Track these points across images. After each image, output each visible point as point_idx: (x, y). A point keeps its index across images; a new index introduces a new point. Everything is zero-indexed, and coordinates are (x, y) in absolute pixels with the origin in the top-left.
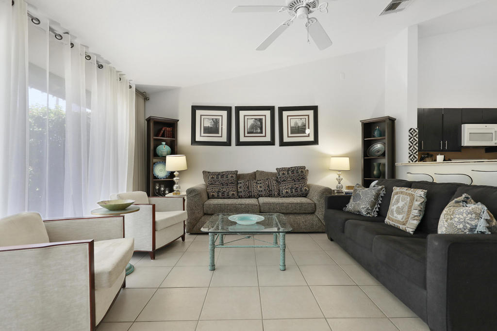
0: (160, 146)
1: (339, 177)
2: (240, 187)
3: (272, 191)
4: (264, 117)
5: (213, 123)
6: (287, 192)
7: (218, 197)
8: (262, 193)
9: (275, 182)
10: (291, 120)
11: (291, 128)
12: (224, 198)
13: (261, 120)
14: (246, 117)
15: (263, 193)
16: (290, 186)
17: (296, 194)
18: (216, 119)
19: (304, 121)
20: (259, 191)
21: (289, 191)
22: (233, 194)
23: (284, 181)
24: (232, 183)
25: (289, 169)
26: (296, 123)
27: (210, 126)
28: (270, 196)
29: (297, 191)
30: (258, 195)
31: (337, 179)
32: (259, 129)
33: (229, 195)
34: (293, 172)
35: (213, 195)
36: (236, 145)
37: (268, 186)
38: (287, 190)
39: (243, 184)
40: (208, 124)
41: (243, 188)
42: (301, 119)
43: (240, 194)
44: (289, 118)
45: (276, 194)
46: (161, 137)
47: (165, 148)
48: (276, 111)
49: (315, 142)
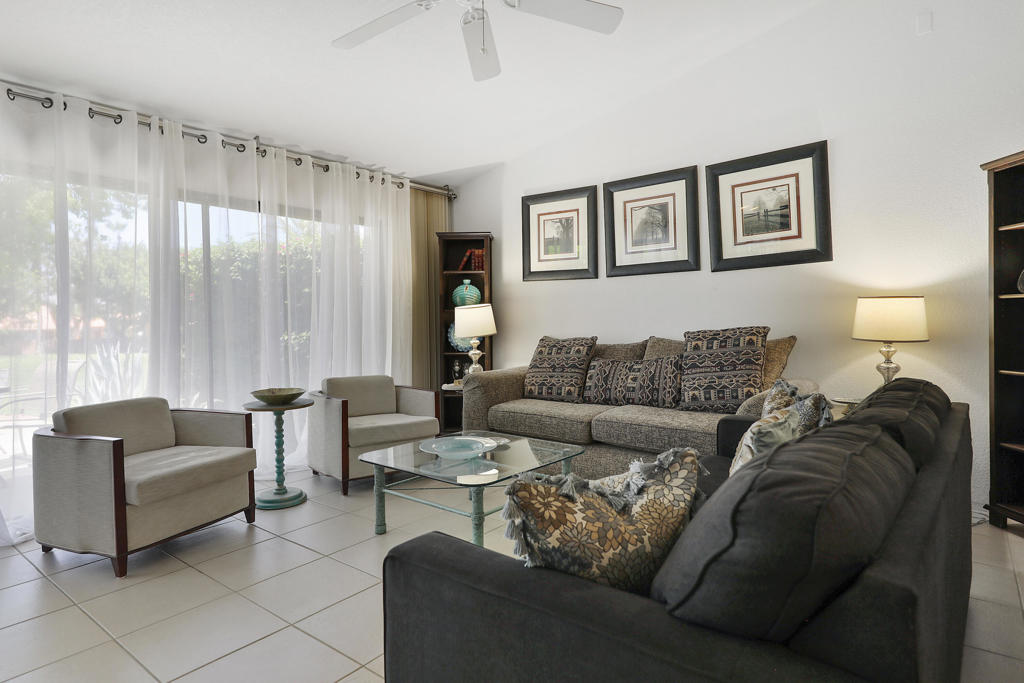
0: (459, 288)
1: (888, 361)
2: (591, 378)
3: (658, 390)
4: (669, 200)
5: (561, 229)
6: (694, 398)
7: (540, 397)
8: (633, 395)
9: (671, 368)
10: (743, 196)
11: (744, 217)
12: (552, 400)
13: (663, 208)
14: (629, 206)
15: (636, 395)
16: (705, 382)
17: (719, 404)
18: (567, 219)
19: (784, 194)
20: (628, 389)
21: (700, 394)
22: (569, 393)
23: (694, 366)
24: (574, 366)
25: (717, 334)
26: (760, 203)
27: (556, 236)
28: (652, 403)
29: (723, 398)
30: (624, 397)
31: (878, 368)
32: (660, 231)
33: (560, 394)
34: (723, 344)
35: (531, 391)
36: (608, 276)
37: (652, 380)
38: (696, 392)
39: (597, 370)
40: (552, 231)
41: (595, 379)
42: (774, 188)
43: (587, 394)
44: (738, 191)
45: (669, 399)
46: (463, 270)
47: (467, 290)
48: (700, 180)
49: (825, 253)
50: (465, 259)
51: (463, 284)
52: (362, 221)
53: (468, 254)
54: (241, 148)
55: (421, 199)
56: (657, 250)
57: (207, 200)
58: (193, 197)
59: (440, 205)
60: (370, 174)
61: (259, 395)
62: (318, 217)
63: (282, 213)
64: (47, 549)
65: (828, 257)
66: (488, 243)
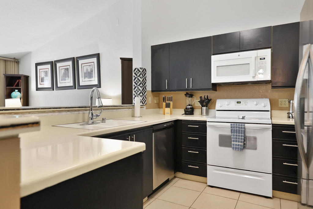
0: (13, 93)
19: (92, 67)
36: (57, 90)
42: (90, 65)
46: (15, 86)
47: (16, 93)
48: (75, 61)
49: (99, 85)
50: (16, 83)
51: (15, 91)
53: (17, 81)
55: (3, 63)
56: (64, 83)
59: (12, 65)
65: (100, 87)
66: (22, 78)
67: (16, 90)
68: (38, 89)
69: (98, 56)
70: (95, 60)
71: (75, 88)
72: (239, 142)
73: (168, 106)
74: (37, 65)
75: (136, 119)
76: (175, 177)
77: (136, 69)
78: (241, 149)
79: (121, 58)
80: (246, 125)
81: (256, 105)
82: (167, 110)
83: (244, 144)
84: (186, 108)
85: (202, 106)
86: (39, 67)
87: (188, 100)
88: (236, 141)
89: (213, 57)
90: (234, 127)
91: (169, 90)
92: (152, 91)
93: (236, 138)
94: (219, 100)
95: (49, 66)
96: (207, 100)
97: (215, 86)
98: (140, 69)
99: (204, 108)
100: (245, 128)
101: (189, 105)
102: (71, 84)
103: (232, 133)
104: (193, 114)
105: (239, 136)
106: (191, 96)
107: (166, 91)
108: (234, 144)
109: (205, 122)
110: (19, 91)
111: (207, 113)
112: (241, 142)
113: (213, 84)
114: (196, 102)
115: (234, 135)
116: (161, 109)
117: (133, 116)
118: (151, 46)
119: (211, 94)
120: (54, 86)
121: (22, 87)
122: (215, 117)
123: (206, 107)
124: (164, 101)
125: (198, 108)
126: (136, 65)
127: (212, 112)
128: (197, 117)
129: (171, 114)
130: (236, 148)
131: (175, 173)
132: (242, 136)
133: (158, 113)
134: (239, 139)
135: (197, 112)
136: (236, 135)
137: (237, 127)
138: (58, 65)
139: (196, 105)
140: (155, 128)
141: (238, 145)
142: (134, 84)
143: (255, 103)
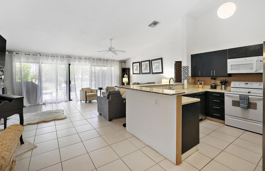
4: (147, 64)
14: (143, 65)
25: (150, 83)
26: (156, 65)
42: (158, 63)
44: (154, 63)
47: (126, 76)
48: (150, 62)
49: (162, 73)
52: (112, 67)
53: (126, 70)
54: (98, 60)
55: (121, 63)
56: (145, 71)
57: (95, 66)
58: (93, 66)
59: (123, 64)
60: (113, 61)
61: (99, 88)
62: (107, 67)
63: (102, 67)
64: (81, 101)
65: (163, 73)
66: (128, 69)
67: (126, 74)
68: (133, 74)
69: (161, 59)
70: (160, 61)
71: (150, 74)
72: (244, 104)
73: (201, 84)
74: (133, 63)
75: (185, 90)
76: (206, 119)
77: (183, 67)
78: (246, 108)
79: (175, 62)
80: (249, 96)
81: (259, 85)
82: (201, 86)
83: (248, 106)
84: (212, 85)
85: (222, 85)
86: (134, 64)
87: (213, 81)
88: (243, 104)
89: (229, 60)
90: (241, 97)
91: (202, 76)
92: (192, 76)
93: (243, 103)
94: (233, 82)
95: (138, 64)
96: (225, 82)
97: (230, 75)
98: (186, 67)
99: (223, 86)
100: (248, 98)
101: (214, 84)
102: (149, 72)
103: (240, 99)
104: (216, 89)
105: (245, 101)
106: (215, 79)
107: (200, 76)
108: (241, 106)
109: (224, 93)
110: (127, 74)
111: (225, 89)
112: (246, 105)
113: (228, 74)
114: (218, 82)
115: (241, 101)
116: (196, 85)
117: (183, 88)
118: (191, 55)
119: (228, 79)
120: (141, 72)
121: (128, 73)
122: (230, 91)
123: (225, 85)
124: (198, 82)
125: (219, 85)
126: (184, 64)
127: (228, 88)
128: (218, 90)
129: (203, 88)
130: (243, 107)
131: (205, 117)
132: (246, 102)
133: (195, 87)
134: (245, 103)
135: (219, 87)
136: (243, 101)
137: (243, 97)
138: (143, 63)
139: (218, 84)
140: (196, 94)
141: (244, 106)
142: (182, 73)
143: (258, 84)
